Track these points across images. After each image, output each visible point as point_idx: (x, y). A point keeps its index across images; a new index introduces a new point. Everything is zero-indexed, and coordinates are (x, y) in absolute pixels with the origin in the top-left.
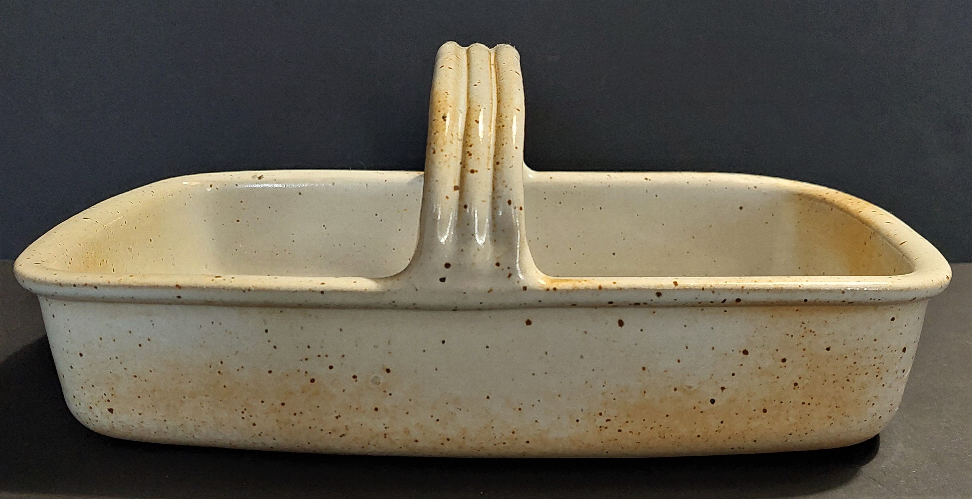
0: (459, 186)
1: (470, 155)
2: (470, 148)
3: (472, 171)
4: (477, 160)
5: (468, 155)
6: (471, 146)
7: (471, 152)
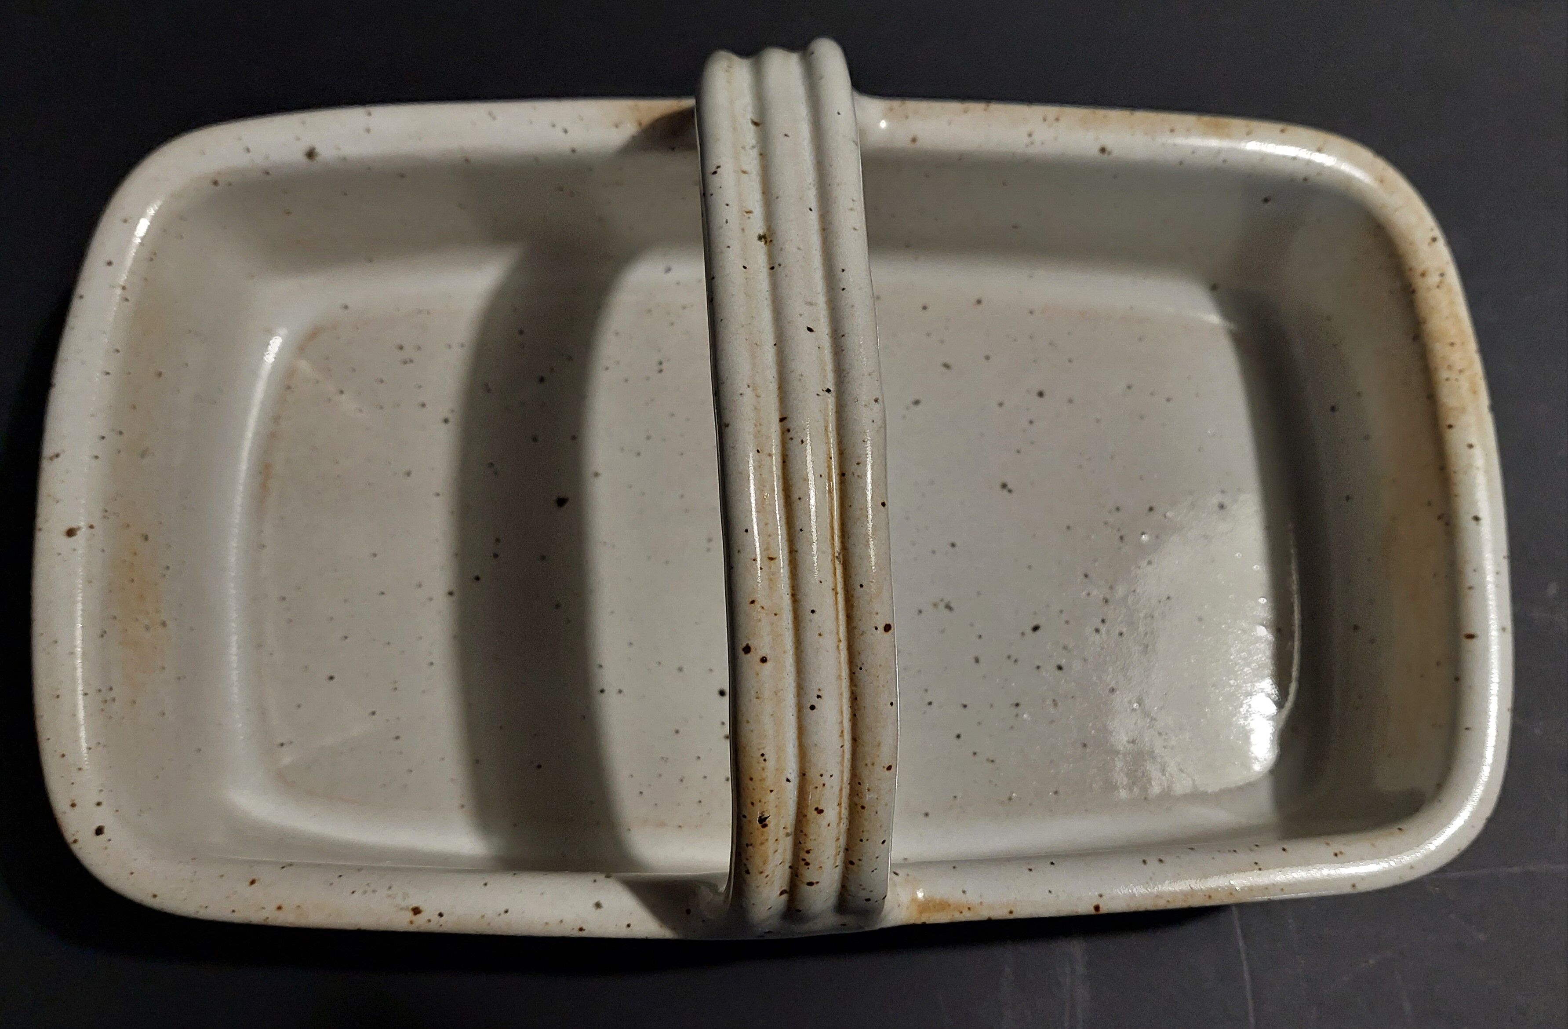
0: (788, 890)
1: (807, 864)
2: (807, 855)
3: (811, 884)
4: (818, 870)
5: (803, 863)
6: (808, 852)
7: (808, 861)
